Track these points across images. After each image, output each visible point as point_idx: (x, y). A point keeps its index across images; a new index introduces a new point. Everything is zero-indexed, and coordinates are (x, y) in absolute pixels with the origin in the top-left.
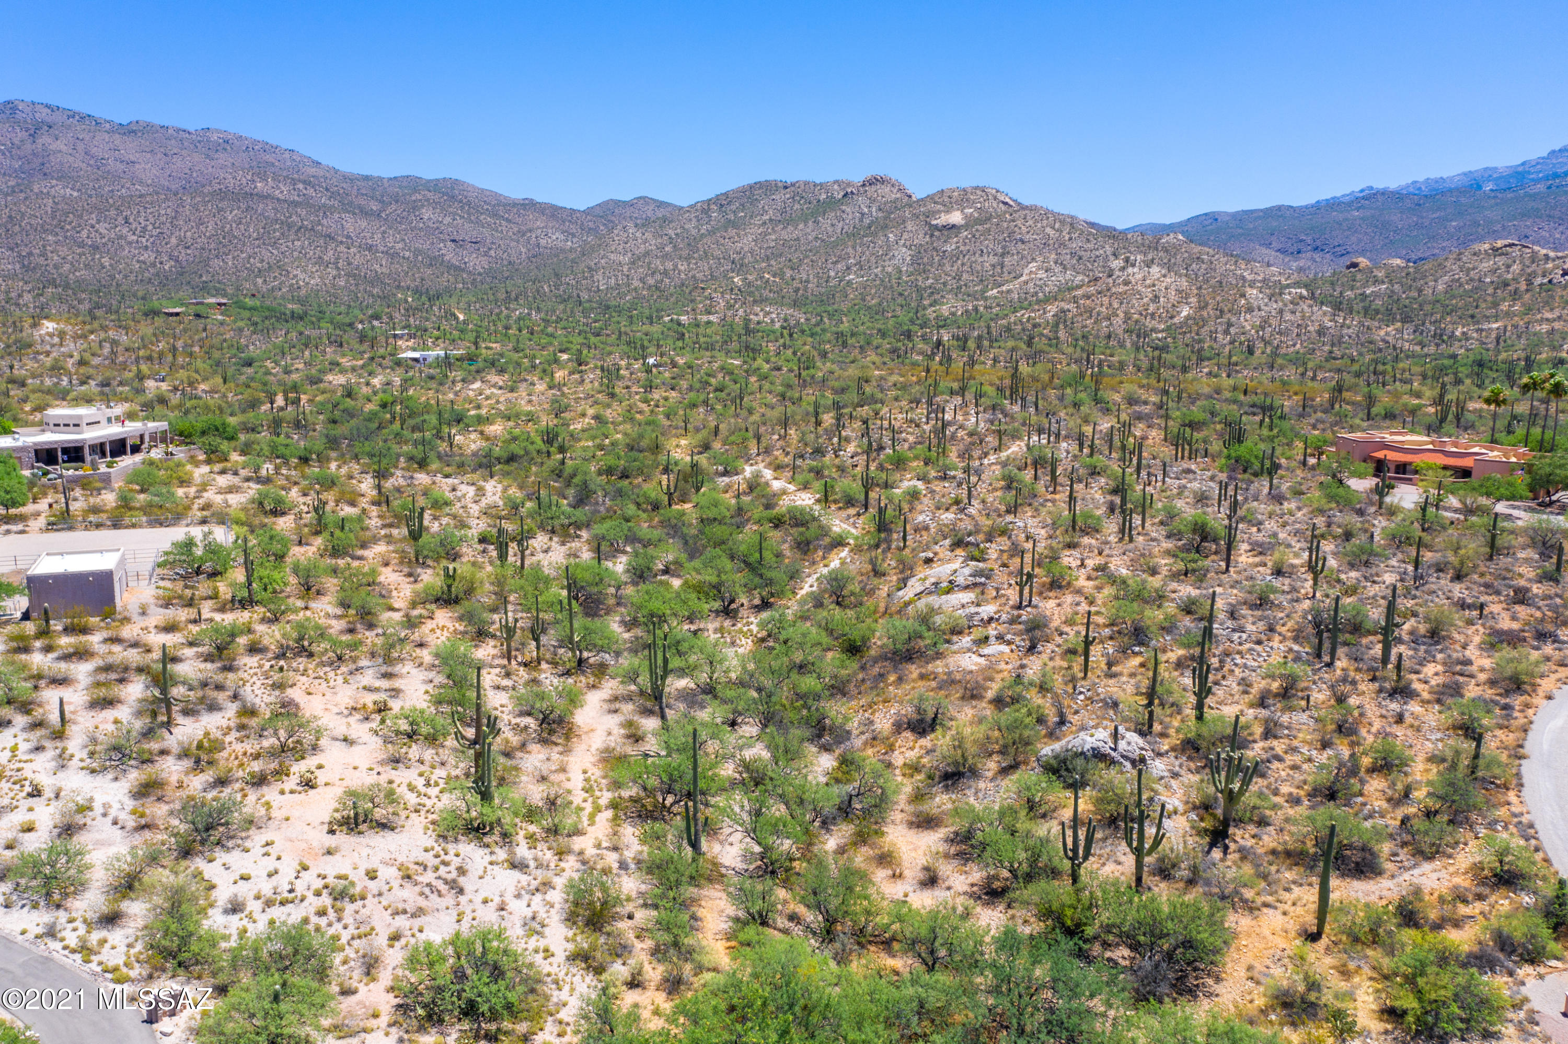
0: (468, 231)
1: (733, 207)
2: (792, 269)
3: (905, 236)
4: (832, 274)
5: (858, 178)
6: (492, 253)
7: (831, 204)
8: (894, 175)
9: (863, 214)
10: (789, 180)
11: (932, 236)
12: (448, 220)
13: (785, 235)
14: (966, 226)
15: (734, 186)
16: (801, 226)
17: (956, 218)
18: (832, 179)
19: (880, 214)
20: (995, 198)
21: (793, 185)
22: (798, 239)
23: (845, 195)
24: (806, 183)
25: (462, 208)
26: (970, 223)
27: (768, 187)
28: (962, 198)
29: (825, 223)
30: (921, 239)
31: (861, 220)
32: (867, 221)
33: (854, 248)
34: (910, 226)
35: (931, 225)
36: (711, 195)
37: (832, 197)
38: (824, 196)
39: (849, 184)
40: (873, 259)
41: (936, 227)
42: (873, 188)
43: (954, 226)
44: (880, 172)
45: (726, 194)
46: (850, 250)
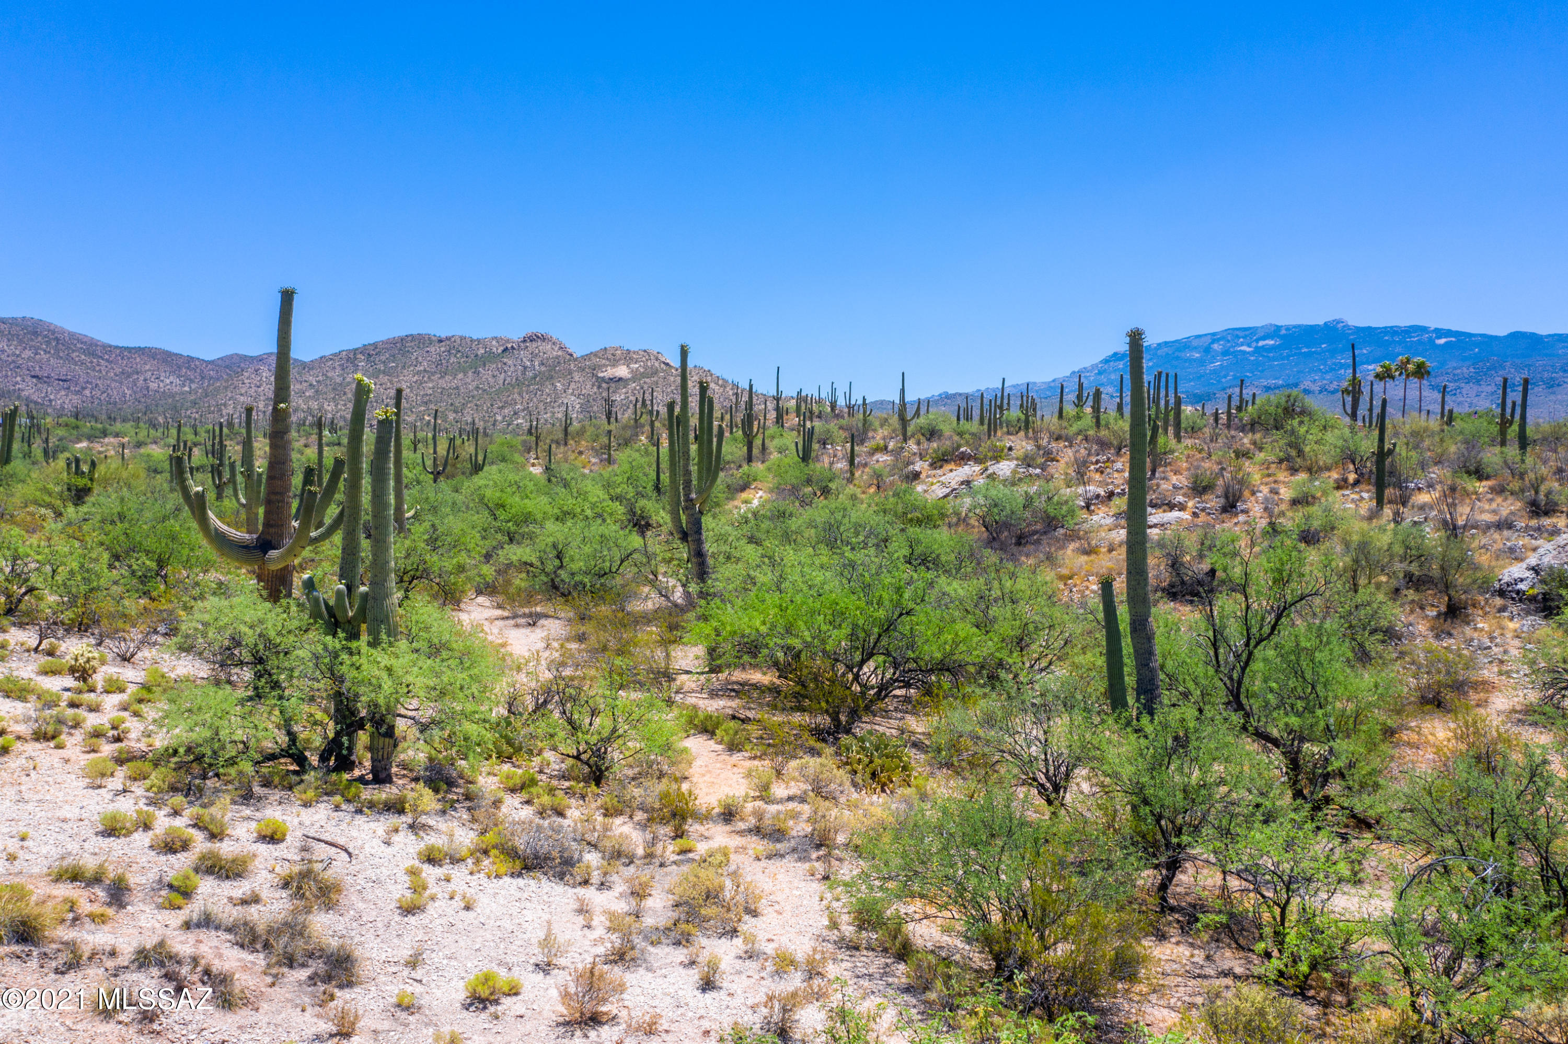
0: (56, 366)
1: (383, 358)
2: (456, 412)
3: (573, 386)
4: (499, 418)
5: (515, 334)
6: (87, 392)
7: (489, 357)
8: (555, 334)
9: (525, 368)
10: (443, 336)
11: (599, 387)
12: (28, 353)
13: (442, 383)
14: (634, 379)
15: (384, 338)
16: (460, 376)
17: (622, 371)
18: (490, 336)
19: (543, 368)
20: (657, 359)
21: (448, 339)
22: (457, 388)
23: (506, 349)
24: (462, 338)
25: (48, 343)
26: (636, 377)
27: (422, 341)
28: (627, 357)
29: (487, 374)
30: (589, 389)
31: (524, 373)
32: (530, 374)
33: (520, 394)
34: (577, 376)
35: (598, 378)
36: (358, 344)
37: (491, 352)
38: (482, 351)
39: (508, 341)
40: (541, 406)
41: (603, 379)
42: (534, 345)
43: (620, 379)
44: (541, 330)
45: (375, 346)
46: (516, 396)
